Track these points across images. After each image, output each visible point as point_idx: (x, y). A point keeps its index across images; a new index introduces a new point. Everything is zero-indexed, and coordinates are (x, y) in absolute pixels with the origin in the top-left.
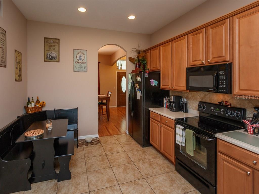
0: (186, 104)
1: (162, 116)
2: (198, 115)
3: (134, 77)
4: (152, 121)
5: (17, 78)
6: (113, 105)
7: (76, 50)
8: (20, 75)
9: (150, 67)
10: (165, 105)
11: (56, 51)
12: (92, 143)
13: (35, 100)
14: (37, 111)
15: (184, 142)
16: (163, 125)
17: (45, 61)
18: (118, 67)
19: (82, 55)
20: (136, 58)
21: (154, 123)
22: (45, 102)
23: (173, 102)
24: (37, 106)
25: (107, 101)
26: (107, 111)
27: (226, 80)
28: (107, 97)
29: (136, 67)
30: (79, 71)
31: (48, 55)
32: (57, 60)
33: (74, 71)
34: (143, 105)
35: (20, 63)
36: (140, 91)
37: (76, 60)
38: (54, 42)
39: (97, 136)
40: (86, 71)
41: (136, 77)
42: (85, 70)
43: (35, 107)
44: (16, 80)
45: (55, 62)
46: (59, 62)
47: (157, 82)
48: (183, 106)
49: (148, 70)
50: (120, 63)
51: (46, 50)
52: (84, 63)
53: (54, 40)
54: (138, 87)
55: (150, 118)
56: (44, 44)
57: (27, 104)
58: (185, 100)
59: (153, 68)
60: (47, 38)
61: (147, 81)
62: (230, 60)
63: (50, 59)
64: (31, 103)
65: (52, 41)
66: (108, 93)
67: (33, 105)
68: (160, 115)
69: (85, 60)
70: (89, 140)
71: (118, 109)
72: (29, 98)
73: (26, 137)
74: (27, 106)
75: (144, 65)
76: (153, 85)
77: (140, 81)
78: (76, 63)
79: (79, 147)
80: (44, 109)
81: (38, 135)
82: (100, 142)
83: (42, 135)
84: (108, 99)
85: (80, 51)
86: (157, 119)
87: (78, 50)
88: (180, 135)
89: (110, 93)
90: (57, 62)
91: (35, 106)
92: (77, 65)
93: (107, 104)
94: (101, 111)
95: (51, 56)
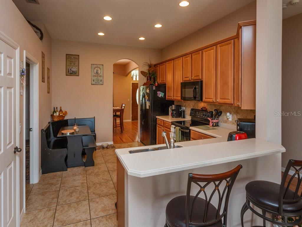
0: (184, 111)
1: (164, 121)
2: (190, 119)
3: (145, 89)
4: (158, 127)
5: (48, 91)
6: (128, 120)
7: (93, 64)
9: (159, 81)
10: (170, 113)
11: (76, 66)
12: (107, 148)
13: (59, 110)
14: (61, 119)
15: (175, 136)
16: (165, 128)
17: (66, 75)
18: (133, 78)
19: (99, 69)
20: (147, 72)
21: (159, 128)
22: (67, 112)
23: (174, 110)
24: (61, 115)
25: (121, 113)
26: (121, 124)
27: (199, 92)
28: (121, 109)
29: (148, 80)
30: (96, 84)
31: (70, 70)
32: (77, 74)
33: (92, 84)
34: (151, 114)
35: (49, 78)
36: (149, 101)
37: (93, 74)
38: (74, 58)
39: (111, 143)
40: (103, 84)
41: (146, 89)
42: (101, 83)
43: (59, 116)
44: (48, 93)
45: (75, 76)
46: (78, 76)
47: (163, 94)
48: (181, 113)
49: (157, 83)
50: (135, 73)
51: (67, 65)
52: (100, 76)
53: (75, 56)
54: (147, 98)
55: (157, 125)
56: (66, 60)
57: (53, 113)
58: (184, 108)
59: (161, 81)
60: (68, 55)
61: (155, 93)
62: (202, 78)
63: (71, 73)
64: (56, 112)
65: (72, 57)
66: (122, 106)
67: (57, 114)
68: (164, 120)
69: (101, 74)
70: (105, 145)
71: (132, 123)
72: (54, 108)
73: (63, 134)
74: (53, 114)
75: (154, 78)
76: (160, 96)
77: (149, 93)
78: (94, 76)
79: (97, 151)
80: (66, 118)
81: (71, 132)
82: (114, 147)
83: (73, 132)
84: (122, 111)
85: (97, 65)
86: (161, 124)
87: (95, 65)
88: (172, 132)
89: (124, 105)
90: (77, 76)
91: (59, 114)
92: (95, 78)
93: (121, 117)
94: (115, 124)
95: (72, 71)
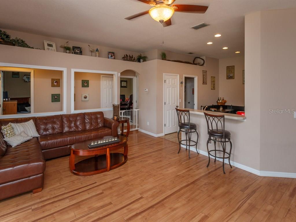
5: (212, 88)
8: (214, 87)
11: (232, 73)
13: (222, 99)
17: (227, 79)
22: (227, 101)
24: (223, 102)
32: (233, 78)
33: (243, 84)
35: (214, 81)
43: (221, 103)
44: (211, 89)
46: (234, 79)
51: (227, 73)
53: (232, 67)
56: (227, 70)
60: (228, 67)
63: (229, 78)
65: (230, 68)
72: (219, 98)
74: (218, 101)
95: (230, 76)
